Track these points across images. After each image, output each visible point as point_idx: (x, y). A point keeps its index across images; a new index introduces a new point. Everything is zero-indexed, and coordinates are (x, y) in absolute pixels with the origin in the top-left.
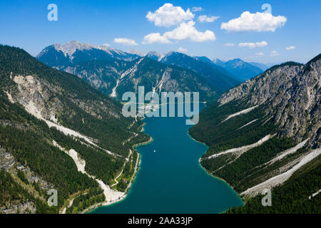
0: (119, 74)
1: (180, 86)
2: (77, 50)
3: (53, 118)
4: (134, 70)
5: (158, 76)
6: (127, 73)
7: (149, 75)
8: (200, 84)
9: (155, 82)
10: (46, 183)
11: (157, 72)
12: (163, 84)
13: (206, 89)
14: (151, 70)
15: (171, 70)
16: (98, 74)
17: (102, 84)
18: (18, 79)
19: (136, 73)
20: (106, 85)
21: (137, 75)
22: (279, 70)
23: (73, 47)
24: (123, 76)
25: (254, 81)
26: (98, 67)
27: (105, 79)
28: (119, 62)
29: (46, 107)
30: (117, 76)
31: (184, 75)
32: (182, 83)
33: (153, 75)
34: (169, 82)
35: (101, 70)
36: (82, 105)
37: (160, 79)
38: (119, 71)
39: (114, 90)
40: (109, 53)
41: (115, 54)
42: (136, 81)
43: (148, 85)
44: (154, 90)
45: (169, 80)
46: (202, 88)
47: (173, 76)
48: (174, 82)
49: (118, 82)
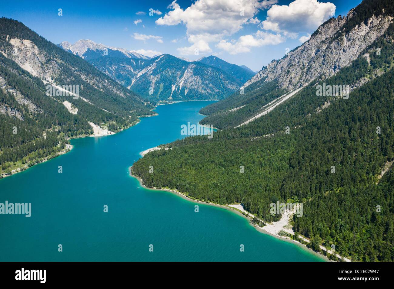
0: (135, 72)
1: (203, 83)
2: (88, 49)
3: (49, 79)
4: (151, 68)
5: (179, 74)
6: (144, 71)
7: (169, 72)
8: (227, 82)
9: (176, 80)
10: (35, 107)
11: (178, 70)
12: (184, 81)
14: (171, 67)
15: (194, 66)
18: (15, 42)
19: (154, 70)
21: (155, 72)
23: (84, 46)
24: (140, 74)
26: (111, 64)
28: (137, 60)
29: (43, 68)
30: (133, 76)
31: (209, 72)
32: (205, 80)
33: (174, 72)
34: (191, 79)
35: (114, 68)
36: (83, 77)
37: (181, 76)
38: (135, 70)
42: (154, 79)
43: (167, 82)
44: (174, 88)
45: (192, 76)
46: (229, 86)
47: (196, 72)
48: (197, 78)
49: (133, 81)
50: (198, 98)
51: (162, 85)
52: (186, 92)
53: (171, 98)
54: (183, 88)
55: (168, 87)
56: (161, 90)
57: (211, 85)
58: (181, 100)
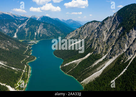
0: (18, 26)
1: (48, 32)
4: (25, 24)
5: (37, 27)
6: (21, 26)
7: (33, 27)
8: (57, 30)
9: (36, 30)
11: (37, 25)
12: (40, 31)
13: (59, 32)
14: (33, 24)
15: (43, 24)
16: (6, 27)
17: (9, 31)
20: (11, 32)
21: (27, 27)
22: (90, 24)
24: (20, 27)
25: (80, 29)
26: (6, 23)
27: (10, 29)
28: (17, 20)
30: (17, 27)
31: (49, 26)
32: (48, 30)
33: (35, 26)
34: (42, 30)
37: (38, 28)
38: (17, 25)
39: (15, 34)
40: (12, 16)
41: (15, 16)
42: (27, 30)
43: (33, 31)
44: (36, 34)
45: (43, 29)
46: (57, 32)
47: (44, 27)
48: (45, 30)
49: (17, 30)
50: (46, 38)
51: (30, 32)
52: (41, 36)
53: (35, 39)
54: (40, 34)
55: (33, 34)
56: (30, 35)
57: (51, 32)
58: (39, 40)
